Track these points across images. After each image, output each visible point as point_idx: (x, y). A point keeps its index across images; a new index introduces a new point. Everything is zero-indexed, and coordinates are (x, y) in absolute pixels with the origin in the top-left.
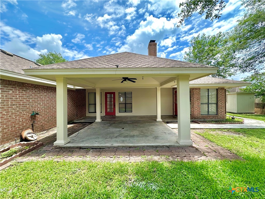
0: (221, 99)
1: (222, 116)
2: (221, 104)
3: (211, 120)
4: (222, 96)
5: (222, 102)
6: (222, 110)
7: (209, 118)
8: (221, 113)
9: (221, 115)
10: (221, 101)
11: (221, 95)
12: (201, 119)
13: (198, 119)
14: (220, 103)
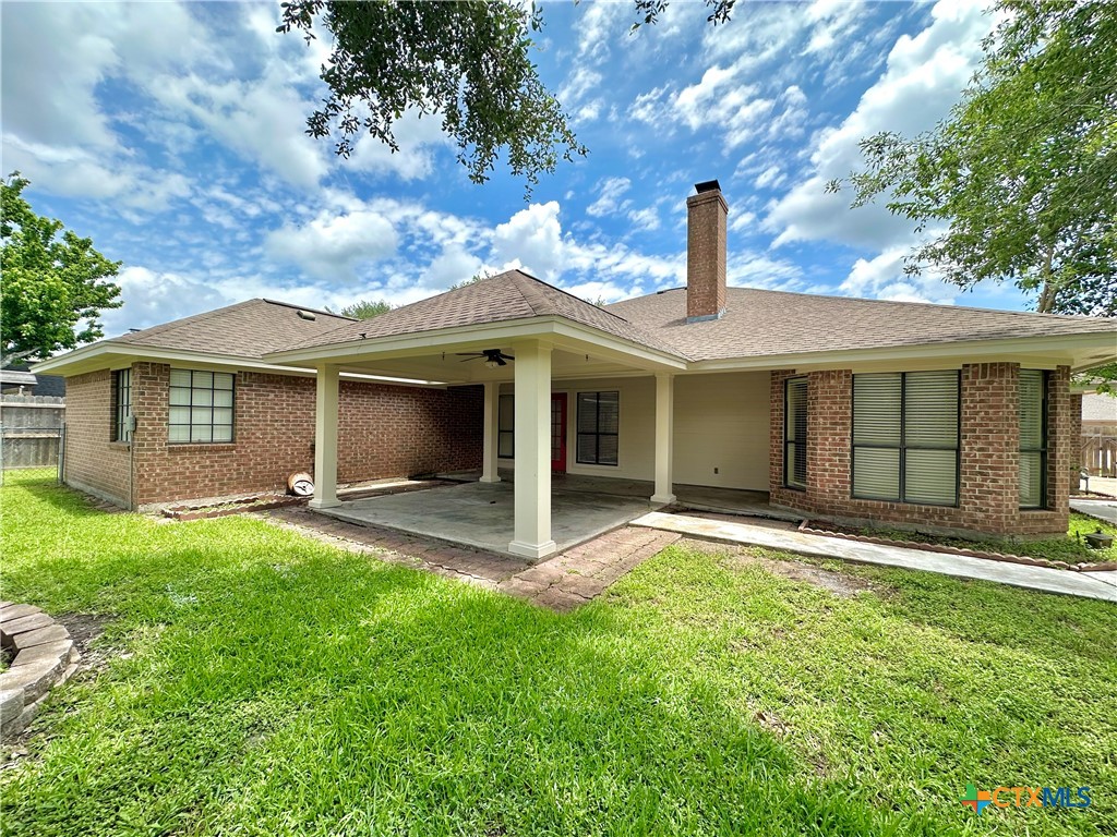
0: (981, 425)
1: (987, 517)
2: (980, 450)
3: (912, 528)
4: (991, 407)
5: (991, 444)
6: (988, 483)
7: (896, 515)
8: (977, 498)
9: (981, 510)
10: (978, 438)
11: (981, 401)
12: (851, 515)
13: (833, 513)
14: (976, 447)
